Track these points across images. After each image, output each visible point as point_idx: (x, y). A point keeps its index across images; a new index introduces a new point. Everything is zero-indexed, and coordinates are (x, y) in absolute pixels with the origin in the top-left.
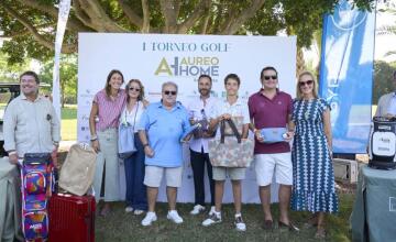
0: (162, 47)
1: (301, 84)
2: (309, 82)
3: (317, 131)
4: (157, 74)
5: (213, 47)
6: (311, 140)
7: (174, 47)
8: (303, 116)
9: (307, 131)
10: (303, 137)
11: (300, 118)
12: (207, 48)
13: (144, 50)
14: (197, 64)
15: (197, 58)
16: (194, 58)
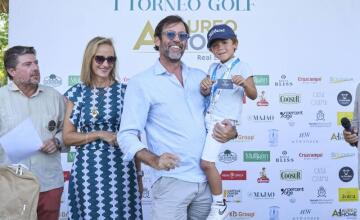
0: (145, 5)
5: (228, 4)
7: (164, 4)
12: (218, 6)
13: (116, 9)
14: (202, 31)
15: (203, 22)
16: (197, 22)
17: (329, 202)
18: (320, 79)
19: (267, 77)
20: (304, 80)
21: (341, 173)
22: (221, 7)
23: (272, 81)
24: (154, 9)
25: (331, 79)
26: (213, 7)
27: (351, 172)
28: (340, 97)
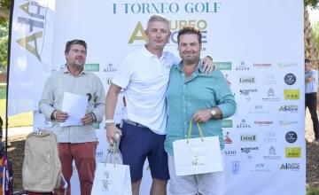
0: (136, 8)
4: (131, 42)
5: (200, 8)
7: (151, 8)
13: (115, 12)
15: (181, 22)
16: (177, 21)
17: (278, 158)
18: (269, 65)
19: (230, 63)
20: (258, 65)
21: (287, 136)
22: (194, 10)
23: (233, 66)
24: (143, 12)
25: (279, 64)
26: (189, 10)
27: (295, 136)
28: (286, 78)
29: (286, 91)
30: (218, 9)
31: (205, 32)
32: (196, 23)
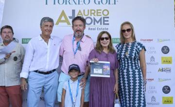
0: (61, 1)
1: (123, 31)
2: (128, 30)
3: (136, 66)
4: (57, 24)
6: (131, 73)
7: (71, 1)
8: (125, 55)
9: (128, 66)
10: (125, 71)
11: (123, 56)
12: (99, 2)
13: (47, 4)
14: (91, 15)
15: (91, 10)
16: (88, 10)
17: (157, 104)
18: (152, 40)
20: (144, 40)
21: (164, 89)
22: (100, 3)
24: (66, 4)
25: (158, 40)
26: (97, 3)
27: (169, 89)
28: (163, 49)
29: (162, 58)
30: (116, 2)
31: (108, 18)
32: (101, 12)
